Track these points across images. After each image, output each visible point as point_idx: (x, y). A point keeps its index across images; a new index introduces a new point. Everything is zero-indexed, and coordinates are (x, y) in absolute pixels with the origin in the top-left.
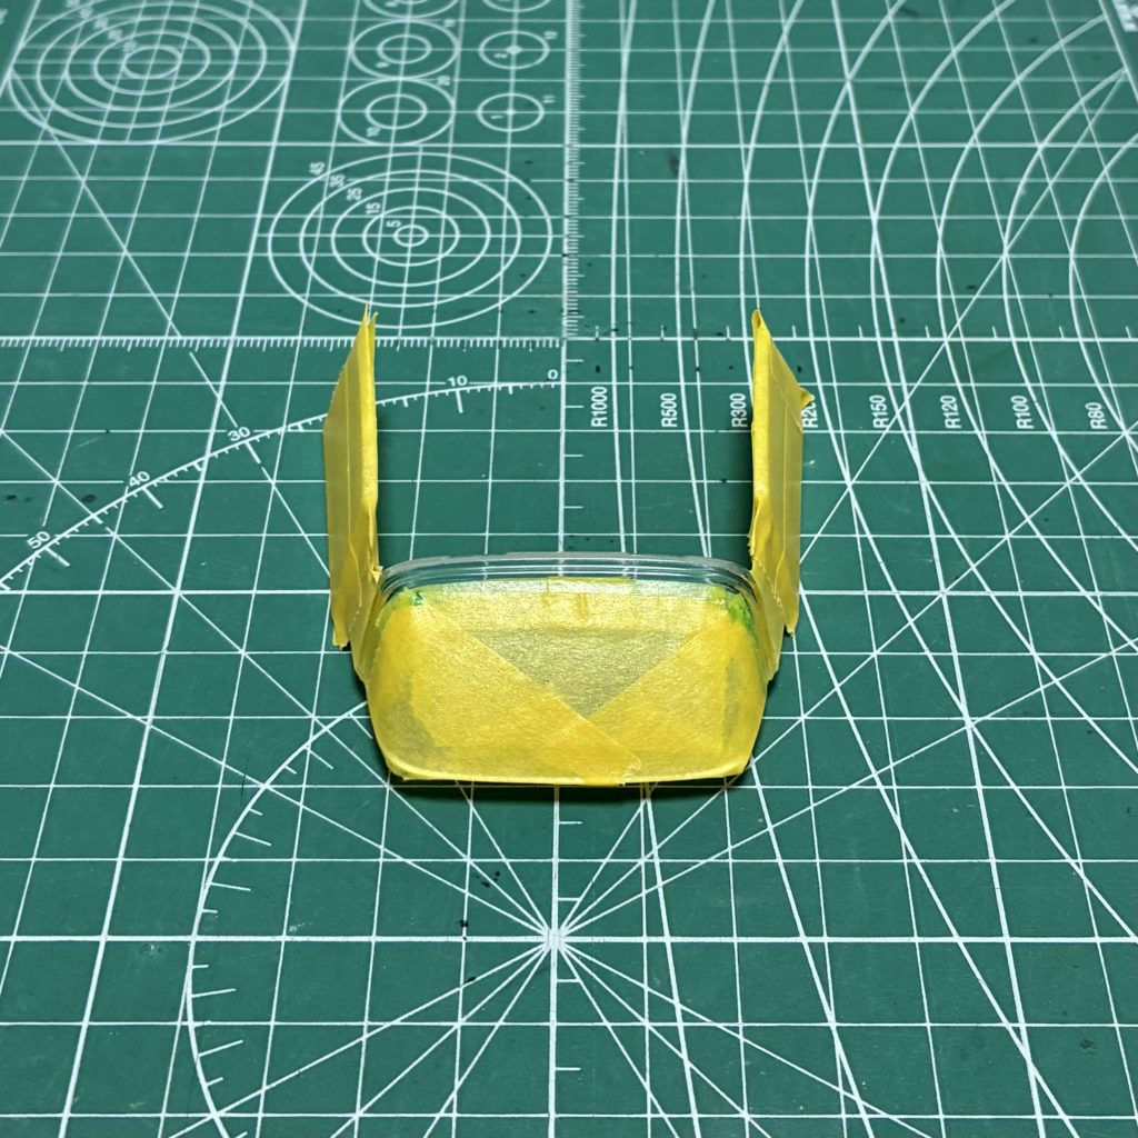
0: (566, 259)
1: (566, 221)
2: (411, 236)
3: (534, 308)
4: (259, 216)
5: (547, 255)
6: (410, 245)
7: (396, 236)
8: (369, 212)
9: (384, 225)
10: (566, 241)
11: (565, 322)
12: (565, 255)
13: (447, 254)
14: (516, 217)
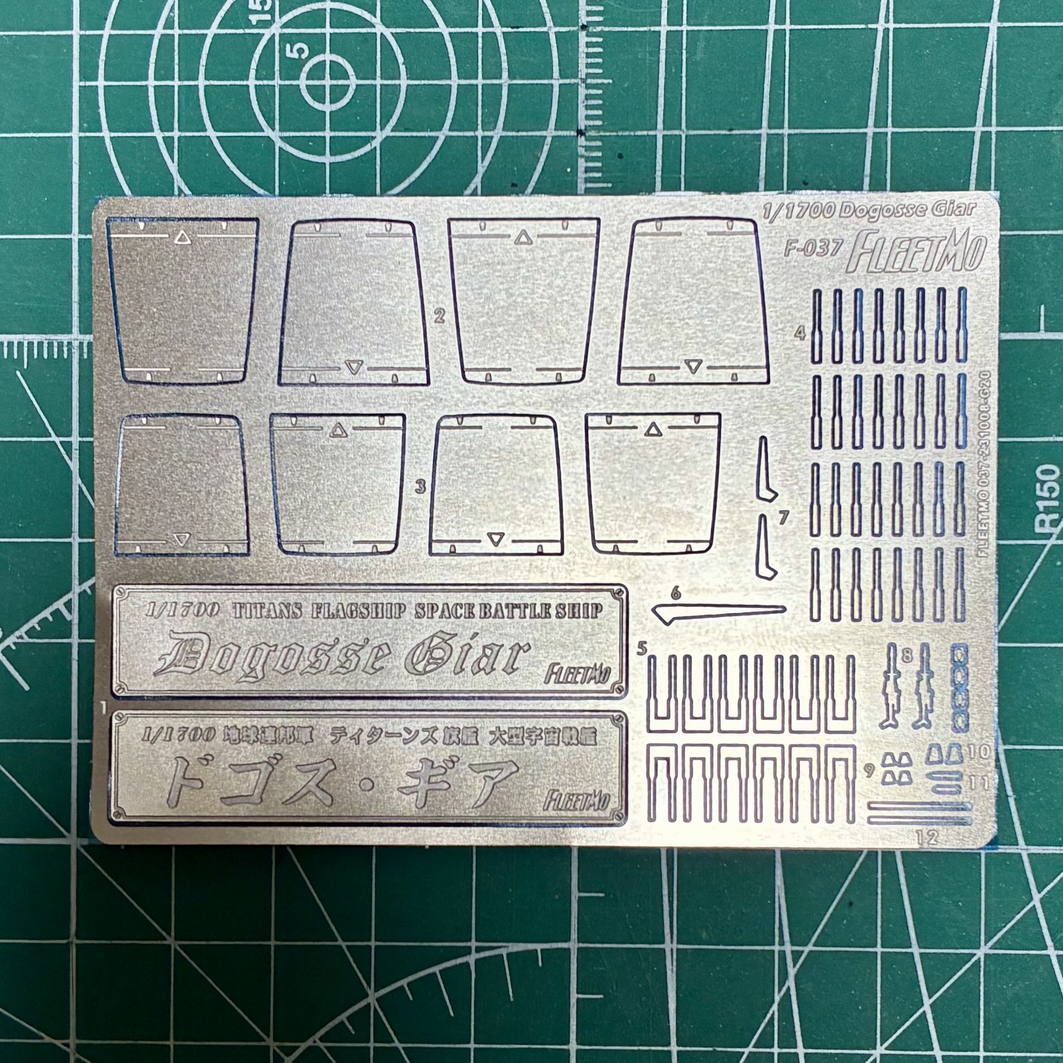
0: (582, 141)
1: (583, 38)
2: (328, 82)
4: (76, 32)
5: (550, 133)
6: (327, 108)
7: (303, 82)
8: (254, 18)
9: (282, 51)
10: (582, 91)
12: (580, 133)
13: (388, 132)
14: (499, 30)
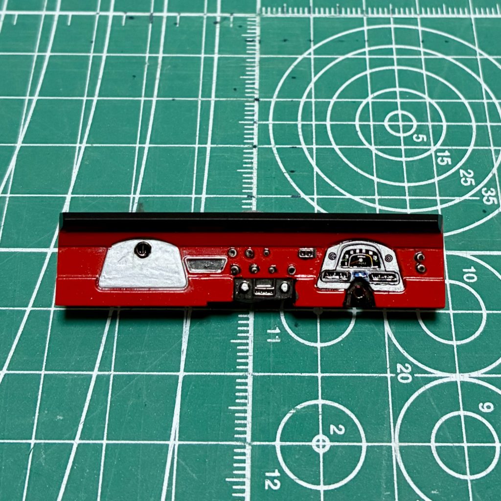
2: (401, 123)
3: (284, 43)
5: (274, 100)
6: (400, 112)
7: (415, 124)
8: (447, 153)
9: (428, 137)
11: (258, 31)
12: (257, 100)
13: (365, 102)
14: (304, 146)
